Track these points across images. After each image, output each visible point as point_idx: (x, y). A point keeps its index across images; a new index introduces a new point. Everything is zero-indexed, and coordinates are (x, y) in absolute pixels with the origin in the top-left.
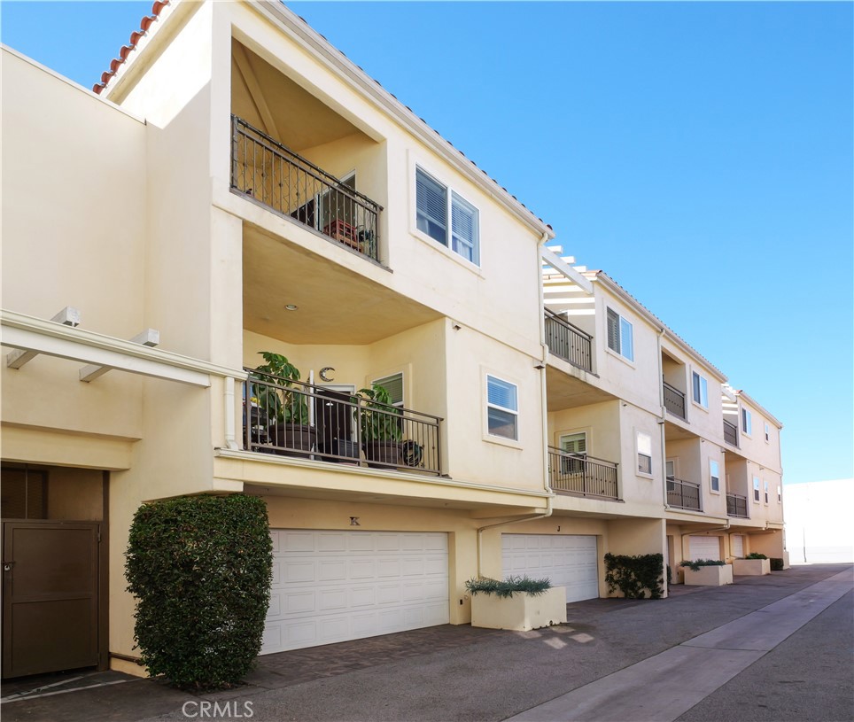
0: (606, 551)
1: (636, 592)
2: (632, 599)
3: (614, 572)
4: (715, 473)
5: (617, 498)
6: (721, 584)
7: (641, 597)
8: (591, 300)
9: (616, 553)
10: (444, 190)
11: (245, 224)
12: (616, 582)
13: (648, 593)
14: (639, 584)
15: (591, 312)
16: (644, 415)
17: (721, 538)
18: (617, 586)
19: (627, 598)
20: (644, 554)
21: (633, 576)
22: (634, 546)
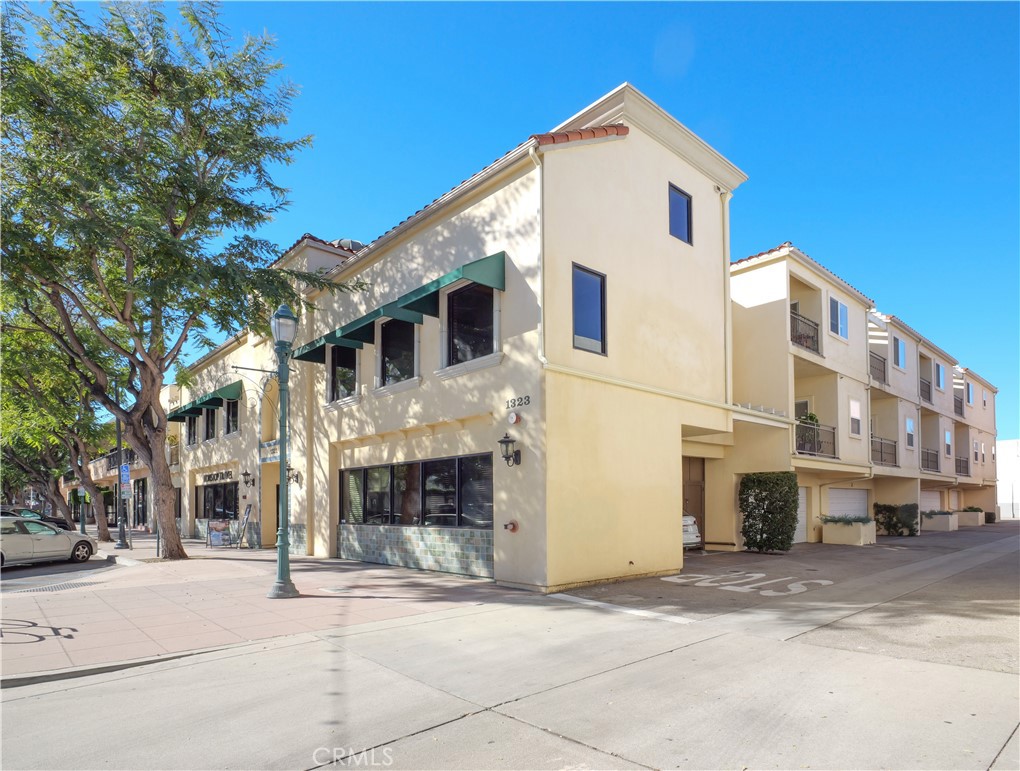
0: (874, 502)
1: (897, 531)
2: (893, 536)
3: (880, 516)
4: (948, 441)
5: (895, 464)
6: (951, 530)
7: (901, 534)
8: (886, 334)
9: (881, 503)
10: (837, 303)
11: (795, 356)
12: (882, 524)
13: (906, 532)
14: (900, 525)
15: (886, 342)
16: (910, 404)
17: (942, 493)
18: (882, 527)
19: (889, 535)
20: (904, 504)
21: (895, 519)
22: (896, 498)
